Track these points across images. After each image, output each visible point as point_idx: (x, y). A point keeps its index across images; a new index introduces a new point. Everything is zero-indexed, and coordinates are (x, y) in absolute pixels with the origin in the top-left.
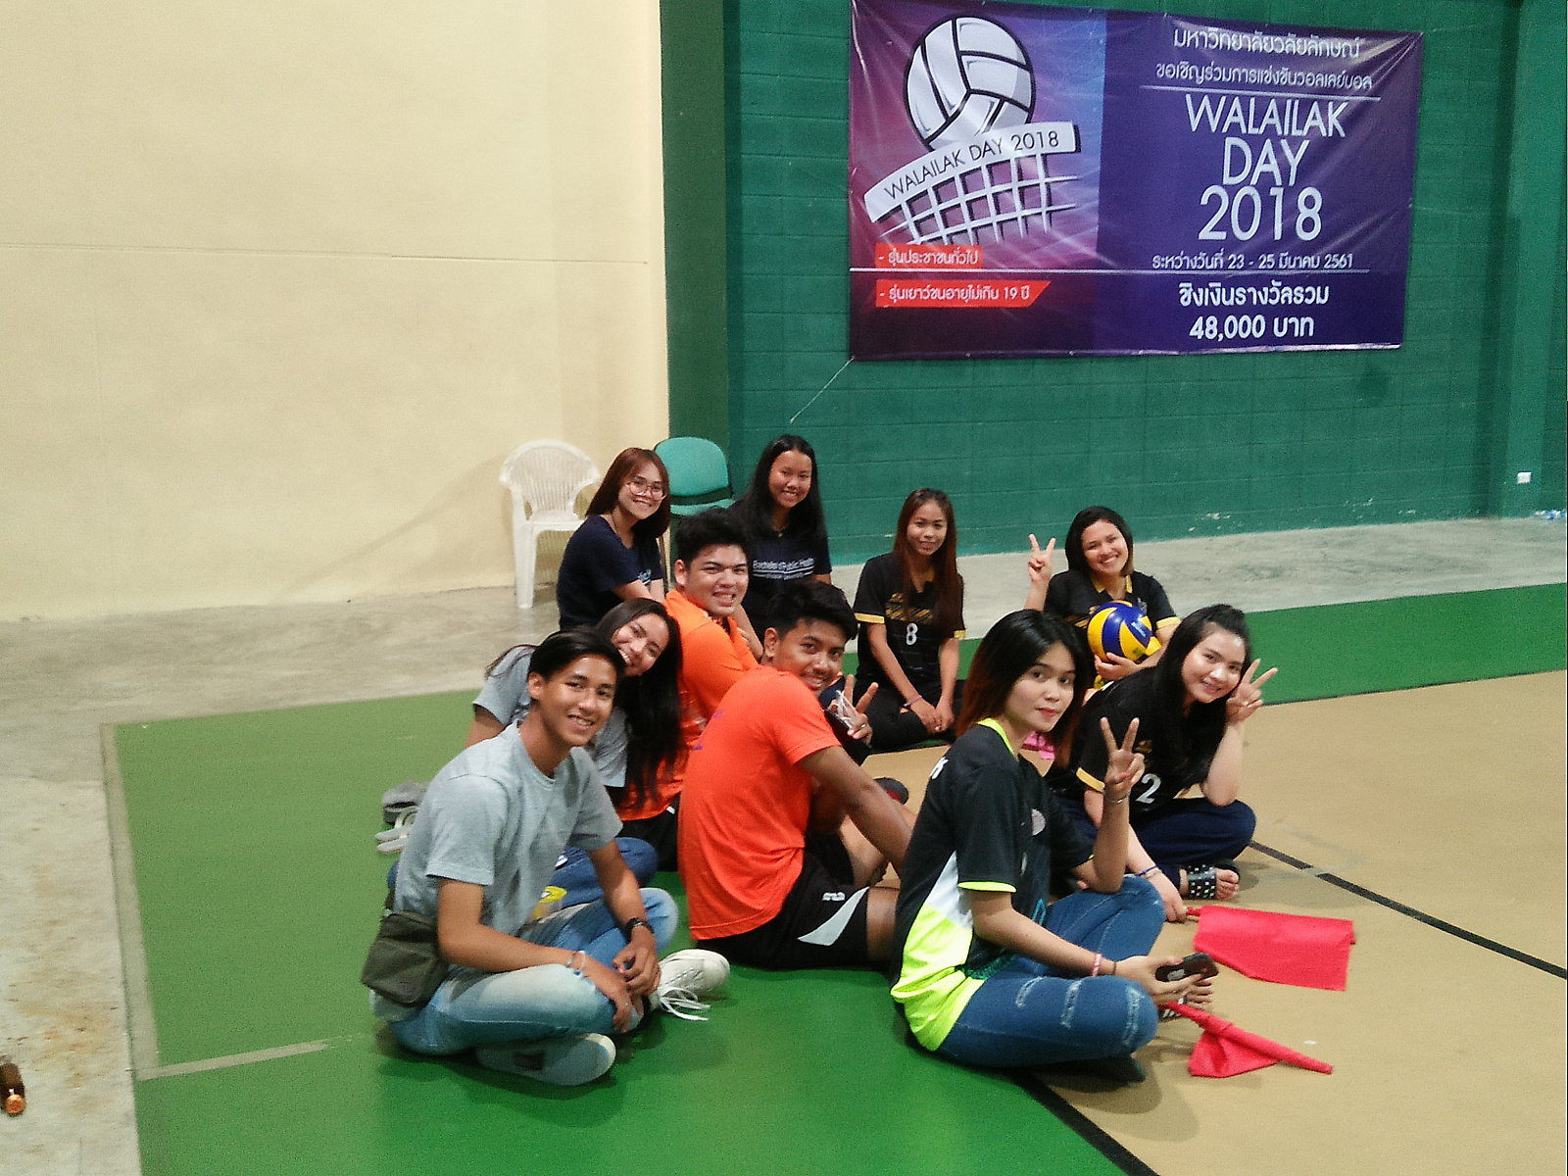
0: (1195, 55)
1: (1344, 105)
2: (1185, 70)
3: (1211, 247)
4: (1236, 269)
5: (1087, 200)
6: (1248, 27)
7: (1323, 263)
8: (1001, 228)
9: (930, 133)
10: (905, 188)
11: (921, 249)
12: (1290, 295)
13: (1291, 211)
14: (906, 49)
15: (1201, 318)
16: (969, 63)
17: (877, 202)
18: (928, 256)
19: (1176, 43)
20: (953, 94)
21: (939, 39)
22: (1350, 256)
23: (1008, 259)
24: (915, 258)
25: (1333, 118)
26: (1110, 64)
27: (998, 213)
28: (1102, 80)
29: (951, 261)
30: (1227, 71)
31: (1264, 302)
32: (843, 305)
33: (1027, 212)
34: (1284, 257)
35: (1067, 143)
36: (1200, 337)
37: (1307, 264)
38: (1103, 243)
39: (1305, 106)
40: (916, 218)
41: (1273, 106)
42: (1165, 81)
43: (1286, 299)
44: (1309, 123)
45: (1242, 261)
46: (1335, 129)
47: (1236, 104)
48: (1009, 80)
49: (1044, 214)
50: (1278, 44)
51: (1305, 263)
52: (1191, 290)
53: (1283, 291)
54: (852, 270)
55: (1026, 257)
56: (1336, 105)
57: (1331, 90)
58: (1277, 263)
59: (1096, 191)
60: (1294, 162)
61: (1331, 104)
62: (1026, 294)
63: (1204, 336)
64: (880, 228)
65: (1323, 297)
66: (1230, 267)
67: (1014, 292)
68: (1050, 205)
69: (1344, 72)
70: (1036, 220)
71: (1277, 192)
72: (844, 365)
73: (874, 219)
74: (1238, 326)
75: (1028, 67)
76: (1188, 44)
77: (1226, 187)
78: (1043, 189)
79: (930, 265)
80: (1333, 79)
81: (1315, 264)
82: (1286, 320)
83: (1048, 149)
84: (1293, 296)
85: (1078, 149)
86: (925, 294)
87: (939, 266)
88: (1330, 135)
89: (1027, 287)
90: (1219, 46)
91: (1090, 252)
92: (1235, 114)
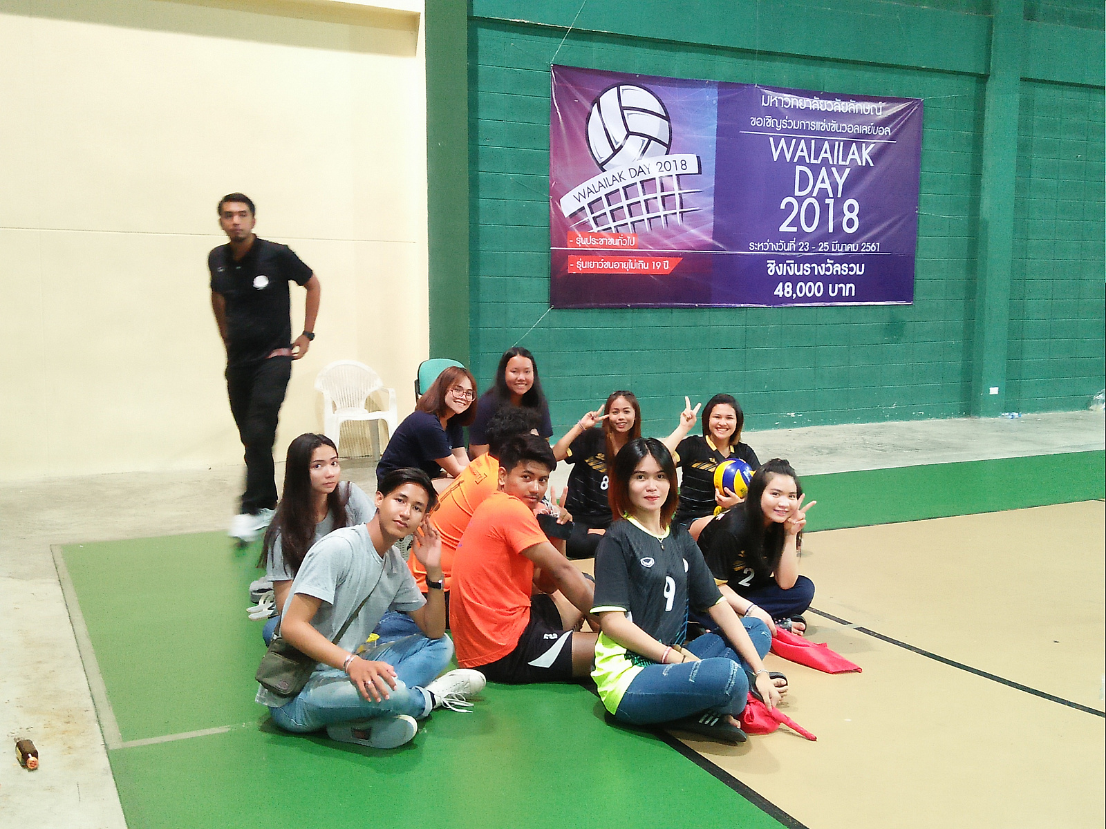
0: (774, 112)
1: (872, 145)
2: (769, 121)
3: (787, 237)
4: (804, 252)
5: (706, 205)
6: (809, 94)
7: (861, 247)
8: (650, 223)
9: (603, 160)
10: (587, 197)
11: (597, 236)
12: (839, 269)
13: (839, 214)
14: (587, 104)
15: (781, 284)
16: (628, 114)
17: (568, 205)
18: (602, 240)
19: (763, 104)
20: (618, 134)
21: (609, 99)
22: (878, 244)
23: (654, 242)
24: (593, 241)
25: (866, 154)
26: (719, 117)
27: (648, 213)
28: (715, 127)
29: (617, 244)
30: (796, 123)
31: (822, 273)
32: (546, 272)
33: (667, 212)
34: (835, 244)
35: (693, 168)
36: (781, 296)
37: (850, 249)
38: (717, 233)
39: (847, 146)
40: (594, 215)
41: (826, 145)
42: (756, 128)
43: (837, 271)
44: (850, 156)
45: (807, 246)
46: (867, 161)
47: (803, 143)
48: (655, 127)
49: (678, 213)
50: (829, 106)
51: (849, 248)
52: (775, 264)
53: (834, 267)
54: (551, 248)
55: (666, 242)
56: (868, 145)
57: (864, 136)
58: (830, 247)
59: (712, 199)
60: (841, 182)
61: (864, 145)
62: (666, 266)
63: (783, 295)
64: (570, 221)
65: (860, 271)
66: (800, 250)
67: (658, 264)
68: (682, 208)
69: (872, 124)
70: (673, 217)
71: (830, 202)
72: (545, 312)
73: (566, 215)
74: (805, 289)
75: (667, 118)
76: (771, 105)
77: (796, 197)
78: (677, 197)
79: (604, 246)
80: (866, 128)
81: (855, 249)
82: (836, 285)
83: (680, 171)
84: (842, 269)
85: (700, 172)
86: (600, 265)
87: (609, 247)
88: (864, 164)
89: (667, 261)
90: (791, 106)
91: (708, 239)
92: (802, 151)
